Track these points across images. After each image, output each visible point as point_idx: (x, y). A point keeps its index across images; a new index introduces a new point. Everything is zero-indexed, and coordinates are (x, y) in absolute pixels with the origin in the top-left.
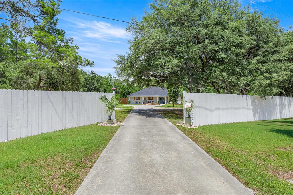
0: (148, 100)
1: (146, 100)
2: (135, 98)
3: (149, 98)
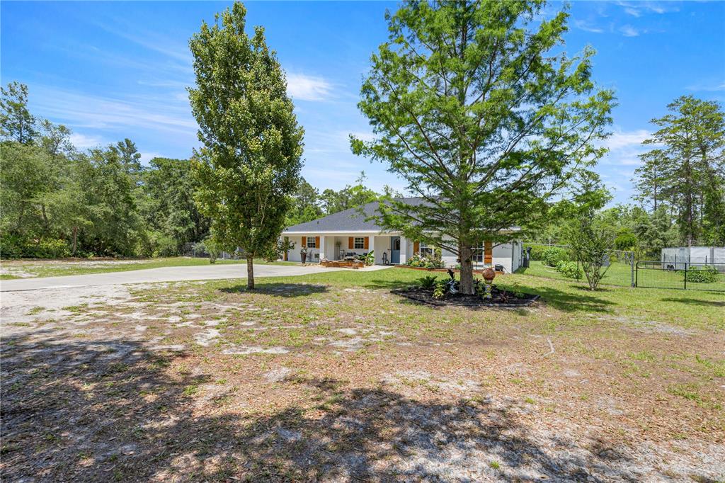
0: (351, 247)
1: (341, 248)
2: (303, 240)
3: (354, 240)
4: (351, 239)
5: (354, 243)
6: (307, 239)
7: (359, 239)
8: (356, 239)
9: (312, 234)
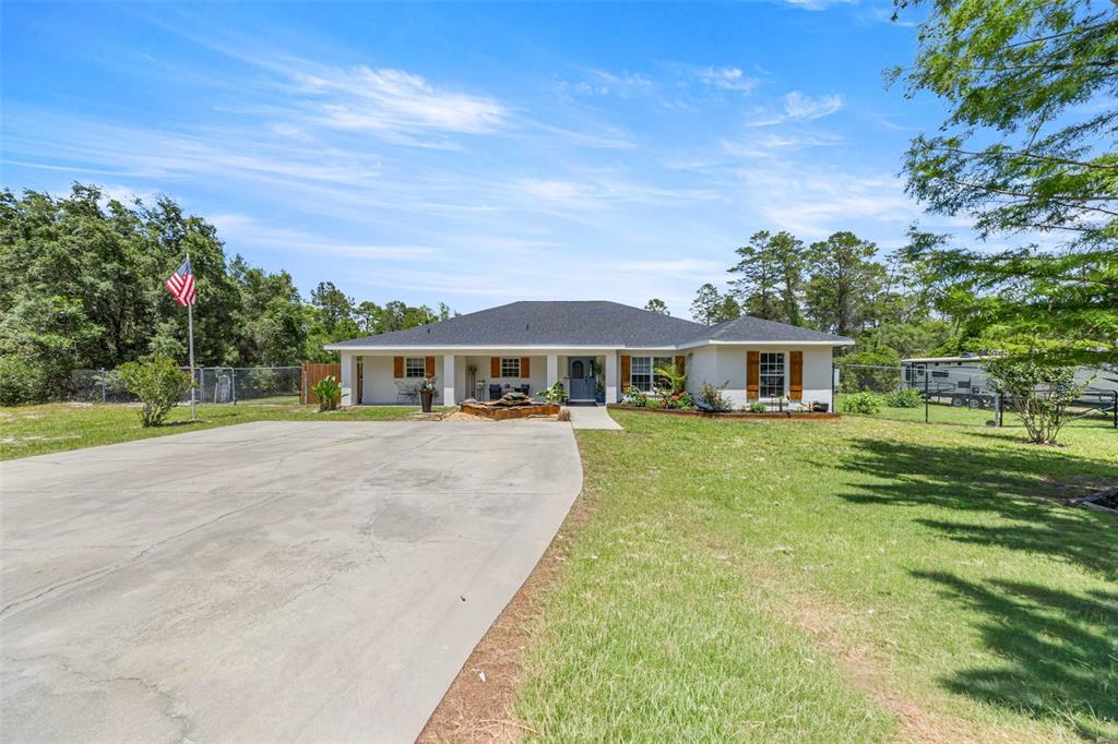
0: (495, 374)
1: (478, 377)
2: (398, 361)
3: (501, 363)
4: (495, 361)
5: (501, 368)
6: (405, 360)
7: (511, 361)
8: (505, 361)
9: (421, 351)
